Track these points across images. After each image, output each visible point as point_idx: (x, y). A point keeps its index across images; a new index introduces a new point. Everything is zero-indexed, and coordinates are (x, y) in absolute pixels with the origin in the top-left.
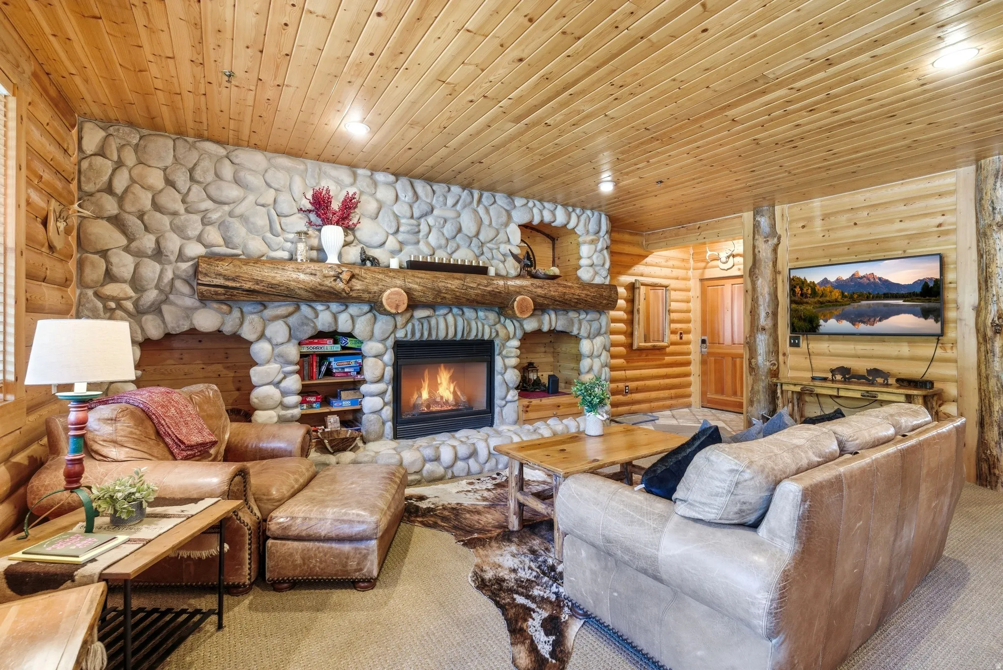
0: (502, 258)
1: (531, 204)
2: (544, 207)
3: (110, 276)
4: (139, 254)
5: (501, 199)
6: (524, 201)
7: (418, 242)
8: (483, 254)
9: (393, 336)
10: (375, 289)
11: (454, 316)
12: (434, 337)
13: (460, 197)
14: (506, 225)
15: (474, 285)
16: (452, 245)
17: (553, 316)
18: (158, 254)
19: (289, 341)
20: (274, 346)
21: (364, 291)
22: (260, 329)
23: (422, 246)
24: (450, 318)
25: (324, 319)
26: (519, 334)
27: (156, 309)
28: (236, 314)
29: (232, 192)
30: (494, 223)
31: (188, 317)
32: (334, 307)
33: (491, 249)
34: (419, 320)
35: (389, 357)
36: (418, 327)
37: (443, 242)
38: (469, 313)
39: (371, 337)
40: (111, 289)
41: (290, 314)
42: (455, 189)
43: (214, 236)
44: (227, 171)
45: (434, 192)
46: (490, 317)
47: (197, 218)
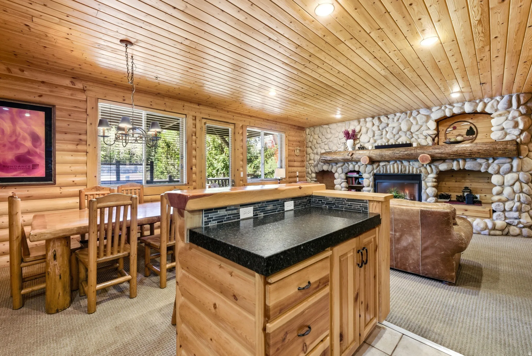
0: (424, 137)
1: (443, 108)
2: (454, 107)
3: (310, 159)
4: (314, 154)
5: (423, 111)
6: (438, 107)
7: (382, 138)
8: (413, 137)
9: (372, 172)
10: (360, 157)
11: (397, 164)
12: (389, 172)
13: (400, 116)
14: (427, 122)
15: (399, 152)
16: (397, 136)
17: (461, 162)
18: (317, 154)
19: (342, 173)
20: (339, 174)
21: (357, 158)
22: (335, 170)
23: (383, 139)
24: (395, 165)
25: (351, 167)
26: (435, 171)
27: (317, 165)
28: (331, 166)
29: (329, 136)
30: (419, 123)
31: (322, 167)
32: (354, 163)
33: (417, 135)
34: (383, 166)
35: (372, 178)
36: (382, 169)
37: (392, 136)
38: (406, 163)
39: (365, 172)
40: (310, 162)
41: (342, 166)
42: (398, 114)
43: (326, 147)
44: (328, 131)
45: (388, 118)
46: (415, 164)
47: (323, 144)
